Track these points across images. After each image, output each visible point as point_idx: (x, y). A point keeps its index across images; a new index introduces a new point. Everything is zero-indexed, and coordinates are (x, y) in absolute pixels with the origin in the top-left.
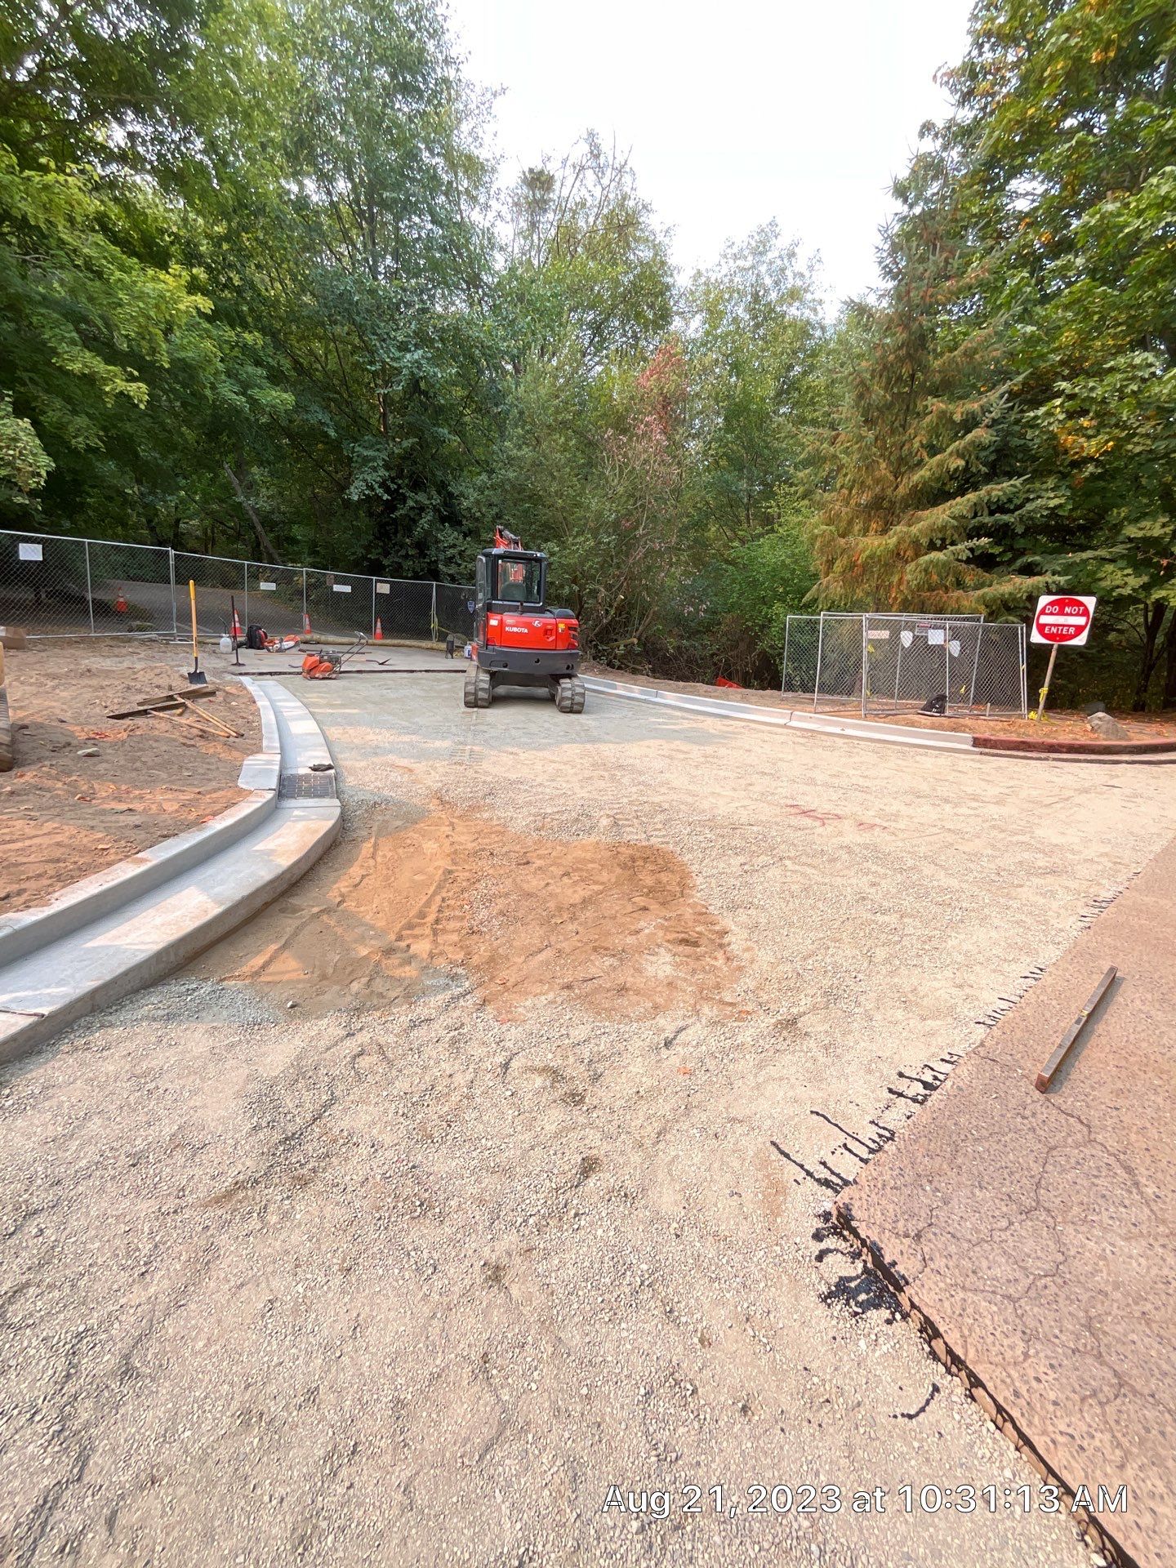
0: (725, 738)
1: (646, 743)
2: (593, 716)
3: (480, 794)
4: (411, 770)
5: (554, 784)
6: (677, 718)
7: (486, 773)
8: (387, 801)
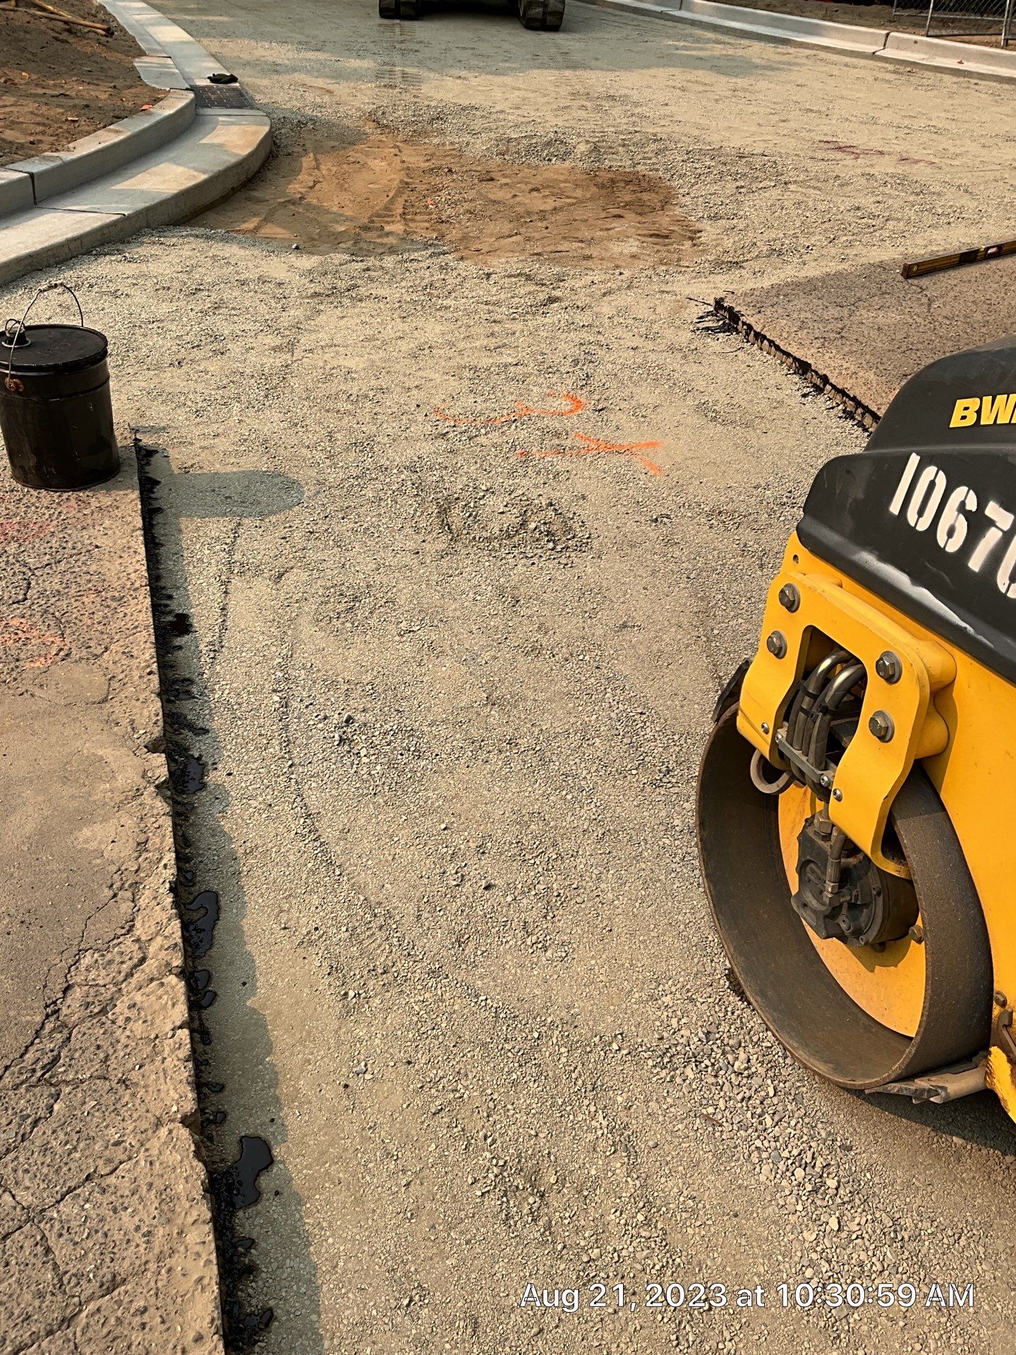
0: (772, 69)
1: (653, 71)
2: (577, 36)
3: (426, 117)
4: (329, 91)
5: (520, 112)
6: (709, 41)
7: (430, 98)
8: (313, 120)
